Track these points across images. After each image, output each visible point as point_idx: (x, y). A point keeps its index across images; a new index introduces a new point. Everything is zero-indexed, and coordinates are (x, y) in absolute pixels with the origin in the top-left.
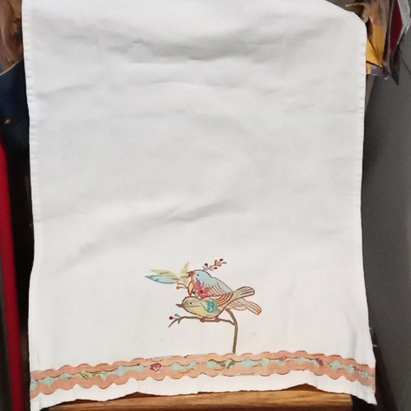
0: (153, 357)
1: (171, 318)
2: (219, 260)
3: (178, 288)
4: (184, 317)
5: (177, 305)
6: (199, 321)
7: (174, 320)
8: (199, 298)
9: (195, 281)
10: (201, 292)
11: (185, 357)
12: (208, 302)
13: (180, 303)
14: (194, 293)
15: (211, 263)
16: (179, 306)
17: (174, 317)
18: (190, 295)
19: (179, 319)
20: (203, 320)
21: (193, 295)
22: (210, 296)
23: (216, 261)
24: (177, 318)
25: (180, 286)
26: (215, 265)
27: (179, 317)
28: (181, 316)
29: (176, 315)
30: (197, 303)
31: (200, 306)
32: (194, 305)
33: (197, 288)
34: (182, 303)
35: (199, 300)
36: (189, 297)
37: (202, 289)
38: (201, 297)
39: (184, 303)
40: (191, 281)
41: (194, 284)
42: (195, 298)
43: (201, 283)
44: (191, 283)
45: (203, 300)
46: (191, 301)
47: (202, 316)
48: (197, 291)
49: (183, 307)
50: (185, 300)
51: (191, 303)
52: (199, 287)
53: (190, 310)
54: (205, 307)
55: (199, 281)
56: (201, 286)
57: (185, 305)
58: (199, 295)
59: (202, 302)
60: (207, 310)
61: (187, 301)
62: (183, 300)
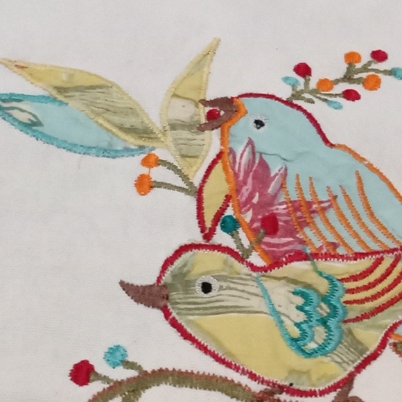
2: (366, 57)
3: (144, 185)
5: (126, 287)
7: (95, 387)
8: (256, 259)
9: (243, 159)
10: (270, 225)
12: (304, 292)
14: (231, 226)
15: (328, 67)
16: (141, 295)
17: (101, 367)
18: (208, 236)
19: (132, 389)
21: (221, 237)
22: (315, 256)
23: (352, 58)
25: (158, 174)
26: (347, 78)
27: (133, 373)
28: (145, 369)
29: (116, 355)
30: (243, 291)
31: (258, 312)
32: (222, 301)
33: (251, 197)
34: (159, 279)
35: (255, 274)
36: (198, 246)
37: (274, 208)
38: (265, 254)
39: (167, 278)
40: (220, 156)
41: (236, 175)
42: (233, 259)
43: (272, 175)
44: (219, 167)
45: (276, 272)
46: (207, 273)
47: (263, 382)
48: (248, 217)
49: (162, 304)
50: (178, 263)
51: (207, 288)
52: (257, 195)
53: (198, 326)
54: (282, 322)
55: (265, 157)
56: (270, 190)
57: (175, 296)
58: (257, 243)
59: (269, 284)
60: (293, 339)
61: (185, 269)
62: (169, 262)
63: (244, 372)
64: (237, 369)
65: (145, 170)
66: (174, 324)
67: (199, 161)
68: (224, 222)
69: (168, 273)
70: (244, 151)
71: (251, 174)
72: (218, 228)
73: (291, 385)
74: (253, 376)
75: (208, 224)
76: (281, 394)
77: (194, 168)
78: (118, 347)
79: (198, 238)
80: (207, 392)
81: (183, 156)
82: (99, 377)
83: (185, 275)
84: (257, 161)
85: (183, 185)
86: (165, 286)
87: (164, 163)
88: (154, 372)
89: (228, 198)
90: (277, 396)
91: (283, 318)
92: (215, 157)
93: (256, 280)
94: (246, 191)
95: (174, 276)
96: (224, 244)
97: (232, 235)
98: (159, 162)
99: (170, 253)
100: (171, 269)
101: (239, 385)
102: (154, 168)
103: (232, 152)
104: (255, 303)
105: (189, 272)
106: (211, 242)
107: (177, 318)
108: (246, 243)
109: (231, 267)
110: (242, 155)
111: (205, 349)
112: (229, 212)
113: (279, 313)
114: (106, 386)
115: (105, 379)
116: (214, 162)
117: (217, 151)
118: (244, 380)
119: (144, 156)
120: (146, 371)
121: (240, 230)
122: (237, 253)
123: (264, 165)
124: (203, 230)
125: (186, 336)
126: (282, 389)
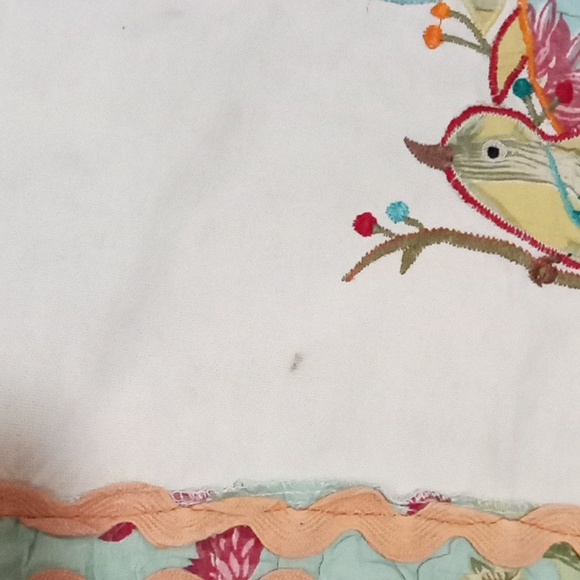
0: (219, 479)
1: (365, 224)
3: (434, 37)
4: (440, 235)
5: (411, 145)
6: (521, 272)
7: (378, 239)
8: (548, 128)
10: (566, 92)
11: (415, 507)
13: (432, 137)
14: (525, 90)
16: (427, 154)
17: (383, 220)
18: (498, 99)
19: (413, 244)
20: (544, 271)
21: (513, 101)
24: (402, 229)
25: (450, 26)
27: (414, 230)
28: (425, 227)
29: (398, 211)
30: (530, 159)
31: (544, 182)
32: (508, 167)
33: (548, 61)
34: (444, 140)
35: (545, 143)
36: (488, 109)
37: (571, 75)
38: (557, 123)
39: (452, 139)
40: (517, 12)
41: (535, 35)
42: (524, 125)
43: (572, 38)
44: (516, 24)
45: (565, 143)
46: (496, 137)
47: (543, 249)
48: (543, 82)
49: (446, 165)
50: (465, 124)
51: (493, 152)
52: (554, 59)
53: (481, 190)
54: (566, 194)
55: (565, 17)
56: (568, 55)
57: (460, 158)
58: (550, 110)
59: (557, 155)
60: (575, 212)
61: (473, 132)
62: (455, 123)
63: (526, 238)
64: (519, 234)
65: (435, 21)
66: (457, 186)
67: (494, 15)
68: (517, 85)
69: (454, 135)
70: (544, 9)
71: (549, 36)
72: (511, 91)
73: (570, 255)
74: (534, 243)
75: (501, 86)
76: (559, 262)
77: (489, 23)
78: (400, 203)
79: (488, 101)
80: (485, 254)
81: (478, 9)
82: (381, 230)
83: (472, 137)
84: (556, 22)
85: (475, 41)
86: (450, 147)
87: (456, 15)
88: (434, 230)
89: (524, 59)
90: (554, 265)
91: (568, 190)
92: (511, 13)
93: (545, 148)
94: (544, 52)
95: (460, 138)
96: (515, 109)
97: (525, 101)
98: (450, 13)
99: (458, 114)
100: (457, 130)
101: (520, 249)
102: (446, 19)
103: (530, 8)
104: (542, 172)
105: (476, 134)
106: (502, 105)
107: (460, 180)
108: (539, 110)
109: (522, 133)
110: (542, 13)
111: (486, 213)
112: (524, 75)
113: (565, 184)
114: (388, 239)
115: (387, 232)
116: (511, 19)
117: (515, 7)
118: (526, 246)
119: (433, 5)
120: (427, 230)
121: (533, 95)
122: (529, 119)
123: (564, 28)
124: (494, 91)
125: (468, 199)
126: (560, 258)
